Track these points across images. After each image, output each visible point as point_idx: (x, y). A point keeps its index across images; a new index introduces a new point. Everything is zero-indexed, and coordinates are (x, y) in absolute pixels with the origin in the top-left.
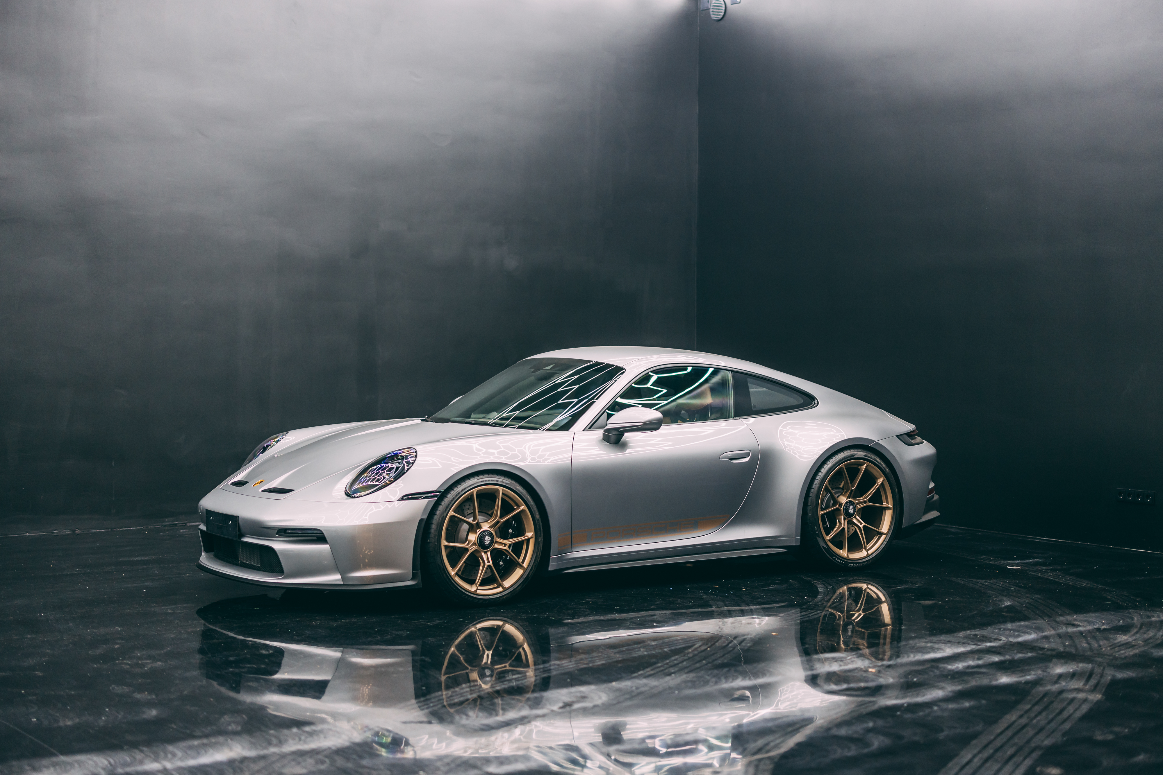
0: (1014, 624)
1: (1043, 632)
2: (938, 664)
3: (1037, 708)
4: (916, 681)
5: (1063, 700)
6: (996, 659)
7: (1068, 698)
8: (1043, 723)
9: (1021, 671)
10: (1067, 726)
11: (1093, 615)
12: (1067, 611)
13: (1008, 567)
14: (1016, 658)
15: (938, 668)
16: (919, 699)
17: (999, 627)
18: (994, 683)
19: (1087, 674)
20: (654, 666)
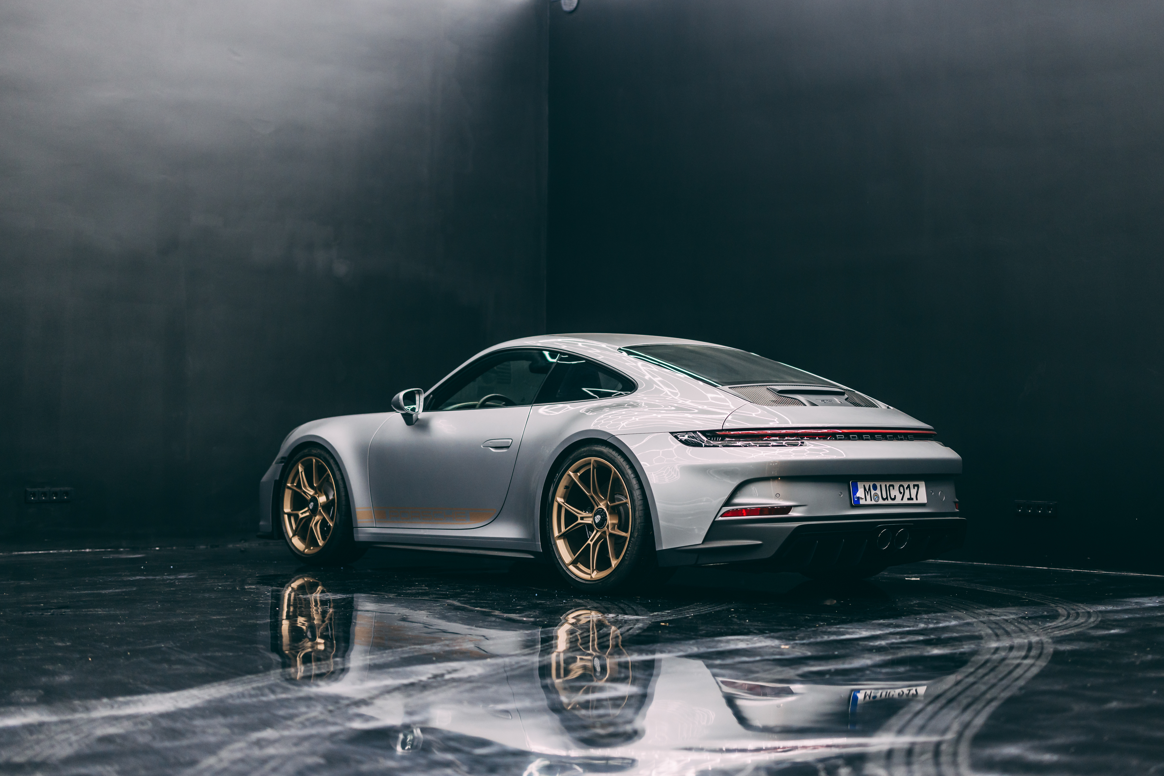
0: (930, 615)
1: (964, 620)
2: (858, 642)
3: (981, 671)
4: (837, 654)
5: (1008, 665)
6: (921, 638)
7: (1012, 664)
8: (993, 681)
9: (952, 646)
10: (1021, 683)
11: (1014, 608)
12: (984, 606)
13: (906, 579)
14: (942, 637)
15: (858, 645)
16: (847, 666)
17: (915, 617)
18: (926, 654)
19: (1026, 648)
20: (532, 648)
